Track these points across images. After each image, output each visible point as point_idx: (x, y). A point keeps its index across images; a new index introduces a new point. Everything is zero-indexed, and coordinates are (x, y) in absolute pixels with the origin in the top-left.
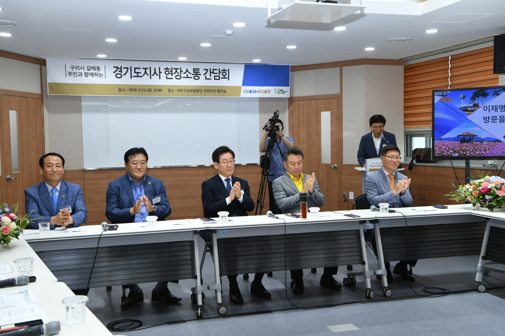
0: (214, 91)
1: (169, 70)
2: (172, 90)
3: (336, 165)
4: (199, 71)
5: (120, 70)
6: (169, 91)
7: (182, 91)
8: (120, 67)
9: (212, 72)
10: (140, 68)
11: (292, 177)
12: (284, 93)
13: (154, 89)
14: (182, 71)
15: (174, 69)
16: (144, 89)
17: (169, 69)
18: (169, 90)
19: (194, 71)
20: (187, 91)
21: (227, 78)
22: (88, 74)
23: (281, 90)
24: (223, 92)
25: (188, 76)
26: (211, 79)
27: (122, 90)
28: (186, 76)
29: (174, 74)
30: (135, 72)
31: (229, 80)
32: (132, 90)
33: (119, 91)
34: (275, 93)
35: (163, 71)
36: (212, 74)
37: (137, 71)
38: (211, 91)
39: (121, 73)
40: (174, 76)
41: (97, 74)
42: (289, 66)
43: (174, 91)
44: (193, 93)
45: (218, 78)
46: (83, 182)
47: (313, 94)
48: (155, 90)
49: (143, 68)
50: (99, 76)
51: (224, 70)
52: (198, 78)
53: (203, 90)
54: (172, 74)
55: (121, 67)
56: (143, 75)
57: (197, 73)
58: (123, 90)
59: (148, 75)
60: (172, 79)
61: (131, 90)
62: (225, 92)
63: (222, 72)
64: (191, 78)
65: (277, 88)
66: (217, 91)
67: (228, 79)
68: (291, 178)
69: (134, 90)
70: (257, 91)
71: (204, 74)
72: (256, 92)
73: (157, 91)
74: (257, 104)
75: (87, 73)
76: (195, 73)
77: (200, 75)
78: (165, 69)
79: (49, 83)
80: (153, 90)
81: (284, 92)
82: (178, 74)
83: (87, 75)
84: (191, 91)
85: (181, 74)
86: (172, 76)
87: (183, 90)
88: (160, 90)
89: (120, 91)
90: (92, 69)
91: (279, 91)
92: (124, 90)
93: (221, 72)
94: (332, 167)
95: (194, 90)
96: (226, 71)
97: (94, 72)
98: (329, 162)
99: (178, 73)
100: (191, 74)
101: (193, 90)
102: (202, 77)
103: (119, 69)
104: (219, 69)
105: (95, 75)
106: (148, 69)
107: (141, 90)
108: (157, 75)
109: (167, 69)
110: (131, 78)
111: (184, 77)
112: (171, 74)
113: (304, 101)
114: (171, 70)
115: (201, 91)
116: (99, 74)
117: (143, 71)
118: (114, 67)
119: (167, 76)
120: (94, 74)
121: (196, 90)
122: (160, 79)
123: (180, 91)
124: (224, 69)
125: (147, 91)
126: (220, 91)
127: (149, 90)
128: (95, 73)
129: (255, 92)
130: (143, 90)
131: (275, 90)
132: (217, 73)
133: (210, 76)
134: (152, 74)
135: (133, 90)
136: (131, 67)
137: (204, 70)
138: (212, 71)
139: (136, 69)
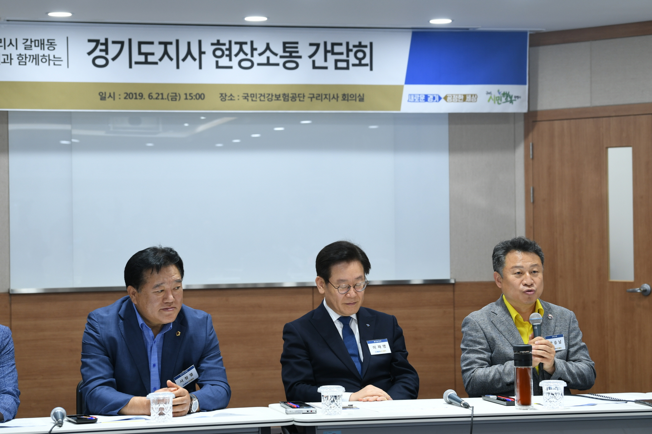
0: (334, 97)
1: (224, 48)
2: (231, 95)
3: (647, 287)
4: (297, 48)
5: (103, 47)
6: (223, 97)
7: (254, 99)
8: (103, 41)
9: (329, 52)
10: (152, 43)
11: (514, 313)
12: (511, 102)
13: (186, 94)
14: (256, 49)
15: (236, 43)
16: (162, 94)
17: (224, 44)
18: (224, 95)
19: (285, 48)
20: (266, 99)
21: (366, 65)
22: (26, 58)
23: (504, 94)
24: (358, 99)
25: (271, 62)
26: (326, 68)
27: (108, 95)
28: (265, 62)
29: (236, 55)
30: (140, 53)
31: (371, 69)
32: (131, 96)
33: (101, 99)
34: (489, 101)
35: (208, 48)
36: (329, 55)
37: (145, 48)
38: (328, 96)
39: (107, 54)
40: (235, 60)
41: (47, 58)
42: (525, 33)
43: (236, 98)
44: (281, 102)
45: (344, 65)
47: (587, 104)
48: (190, 96)
49: (160, 43)
50: (52, 63)
51: (360, 45)
52: (293, 65)
53: (307, 95)
54: (230, 56)
55: (106, 40)
56: (161, 59)
57: (294, 54)
58: (110, 96)
59: (171, 59)
60: (231, 67)
61: (129, 96)
62: (362, 100)
63: (355, 50)
64: (278, 65)
65: (494, 88)
66: (340, 98)
67: (368, 68)
68: (510, 315)
69: (138, 97)
70: (442, 96)
71: (310, 57)
72: (440, 98)
73: (194, 97)
74: (444, 129)
75: (24, 57)
76: (288, 54)
77: (300, 57)
78: (213, 44)
80: (183, 97)
81: (513, 98)
82: (244, 57)
83: (24, 60)
84: (278, 97)
85: (252, 56)
86: (230, 60)
87: (258, 96)
88: (201, 96)
89: (103, 98)
90: (35, 46)
91: (497, 95)
92: (112, 96)
93: (351, 50)
94: (636, 292)
95: (284, 94)
96: (366, 46)
97: (41, 53)
98: (629, 277)
99: (246, 54)
100: (278, 56)
101: (281, 96)
102: (305, 63)
103: (102, 44)
104: (348, 44)
105: (44, 60)
106: (171, 43)
107: (155, 96)
108: (194, 59)
109: (218, 43)
110: (130, 66)
111: (259, 64)
112: (227, 56)
113: (565, 121)
114: (227, 46)
115: (302, 99)
116: (52, 58)
117: (159, 50)
118: (90, 41)
119: (217, 62)
120: (40, 58)
121: (291, 95)
122: (200, 67)
123: (250, 99)
124: (360, 43)
125: (170, 98)
126: (350, 98)
127: (175, 97)
128: (44, 56)
129: (437, 98)
130: (160, 96)
131: (488, 93)
132: (342, 54)
133: (326, 60)
134: (182, 56)
135: (134, 96)
136: (130, 41)
137: (311, 45)
138: (329, 48)
139: (143, 46)
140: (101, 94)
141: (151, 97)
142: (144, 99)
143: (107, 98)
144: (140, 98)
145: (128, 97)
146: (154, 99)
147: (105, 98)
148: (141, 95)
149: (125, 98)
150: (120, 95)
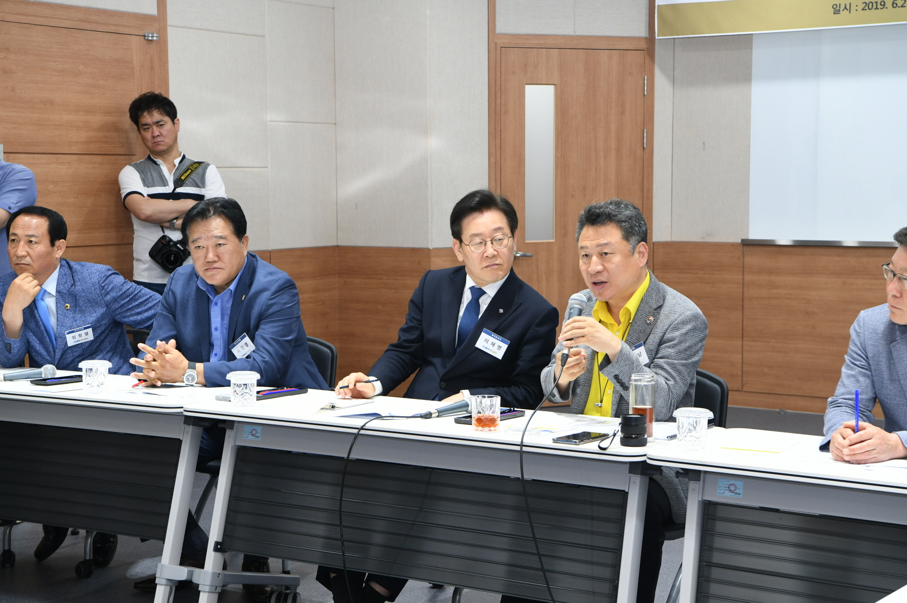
32: (870, 7)
33: (834, 13)
46: (741, 277)
58: (845, 8)
69: (879, 6)
79: (658, 6)
89: (837, 11)
92: (848, 8)
135: (875, 5)
140: (835, 6)
141: (895, 5)
142: (887, 8)
143: (841, 11)
144: (882, 7)
145: (867, 8)
146: (899, 7)
147: (839, 10)
148: (883, 3)
149: (863, 9)
150: (857, 6)
